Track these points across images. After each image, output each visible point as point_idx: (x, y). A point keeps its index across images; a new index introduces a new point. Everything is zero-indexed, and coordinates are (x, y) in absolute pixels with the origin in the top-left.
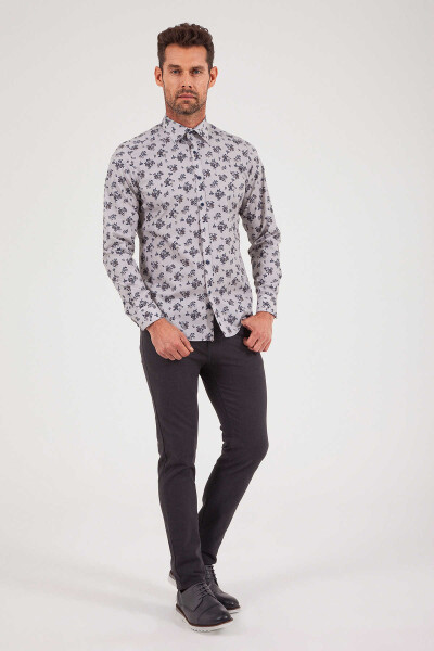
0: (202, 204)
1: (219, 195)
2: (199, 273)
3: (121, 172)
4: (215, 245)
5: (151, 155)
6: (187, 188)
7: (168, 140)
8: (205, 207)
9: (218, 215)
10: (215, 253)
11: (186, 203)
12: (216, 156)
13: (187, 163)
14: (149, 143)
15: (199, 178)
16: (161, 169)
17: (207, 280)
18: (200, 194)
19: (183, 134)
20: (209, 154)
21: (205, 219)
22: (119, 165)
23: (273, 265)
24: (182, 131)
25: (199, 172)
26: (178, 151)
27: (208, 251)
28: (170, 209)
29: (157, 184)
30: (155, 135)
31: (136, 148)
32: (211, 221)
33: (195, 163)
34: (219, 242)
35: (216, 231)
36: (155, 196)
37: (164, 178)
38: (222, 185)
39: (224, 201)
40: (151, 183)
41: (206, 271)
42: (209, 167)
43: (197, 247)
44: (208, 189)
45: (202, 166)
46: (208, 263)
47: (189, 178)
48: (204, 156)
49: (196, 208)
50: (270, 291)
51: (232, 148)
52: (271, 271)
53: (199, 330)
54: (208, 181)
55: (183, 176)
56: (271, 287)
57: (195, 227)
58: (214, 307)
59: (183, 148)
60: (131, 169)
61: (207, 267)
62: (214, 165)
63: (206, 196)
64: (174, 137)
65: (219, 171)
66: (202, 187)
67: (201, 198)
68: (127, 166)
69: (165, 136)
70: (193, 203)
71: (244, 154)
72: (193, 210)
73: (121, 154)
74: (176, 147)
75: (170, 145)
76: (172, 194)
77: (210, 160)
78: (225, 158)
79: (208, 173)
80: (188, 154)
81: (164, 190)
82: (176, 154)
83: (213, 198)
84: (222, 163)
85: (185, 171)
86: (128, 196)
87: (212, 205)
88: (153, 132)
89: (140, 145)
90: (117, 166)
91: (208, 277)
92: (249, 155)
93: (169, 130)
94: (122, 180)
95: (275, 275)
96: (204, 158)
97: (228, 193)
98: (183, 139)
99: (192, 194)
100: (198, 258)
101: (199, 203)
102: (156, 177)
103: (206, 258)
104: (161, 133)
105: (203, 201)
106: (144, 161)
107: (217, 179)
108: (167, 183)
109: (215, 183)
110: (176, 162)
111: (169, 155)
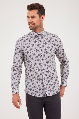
0: (42, 56)
1: (47, 53)
2: (41, 76)
3: (18, 47)
4: (45, 68)
5: (27, 41)
6: (37, 51)
7: (32, 37)
8: (42, 57)
9: (46, 59)
10: (45, 70)
11: (37, 55)
12: (46, 41)
13: (37, 43)
14: (27, 38)
15: (41, 48)
16: (30, 45)
17: (43, 78)
18: (41, 52)
19: (36, 35)
20: (44, 40)
21: (42, 60)
22: (17, 44)
23: (66, 71)
24: (36, 34)
25: (41, 46)
26: (35, 40)
27: (43, 69)
28: (32, 57)
29: (28, 50)
30: (29, 35)
31: (23, 39)
32: (44, 61)
33: (40, 43)
34: (47, 67)
35: (46, 63)
36: (27, 53)
37: (30, 48)
38: (48, 50)
39: (48, 54)
40: (26, 49)
41: (43, 76)
42: (44, 45)
43: (40, 68)
44: (44, 51)
45: (42, 44)
46: (43, 73)
47: (38, 48)
48: (43, 41)
49: (40, 57)
50: (65, 79)
51: (52, 38)
52: (65, 73)
53: (41, 93)
54: (44, 49)
55: (36, 47)
56: (65, 78)
57: (39, 62)
58: (45, 87)
59: (36, 39)
60: (21, 45)
61: (43, 74)
62: (46, 44)
63: (43, 53)
64: (34, 36)
65: (47, 46)
66: (42, 50)
67: (41, 54)
68: (20, 45)
69: (31, 36)
70: (39, 55)
71: (56, 40)
72: (39, 57)
73: (18, 41)
74: (34, 39)
75: (33, 38)
76: (32, 53)
77: (44, 42)
78: (49, 42)
79: (44, 46)
80: (38, 41)
81: (30, 51)
82: (34, 41)
83: (45, 54)
84: (48, 43)
85: (36, 46)
86: (19, 54)
87: (45, 56)
88: (28, 34)
89: (24, 39)
90: (17, 45)
91: (43, 77)
92: (57, 40)
93: (33, 34)
94: (18, 49)
95: (66, 74)
96: (43, 42)
97: (49, 52)
98: (36, 36)
99: (38, 53)
100: (40, 72)
101: (41, 55)
102: (28, 47)
103: (43, 71)
104: (30, 35)
105: (42, 55)
106: (25, 43)
107: (46, 48)
108: (31, 49)
109: (46, 49)
110: (34, 43)
111: (32, 41)
